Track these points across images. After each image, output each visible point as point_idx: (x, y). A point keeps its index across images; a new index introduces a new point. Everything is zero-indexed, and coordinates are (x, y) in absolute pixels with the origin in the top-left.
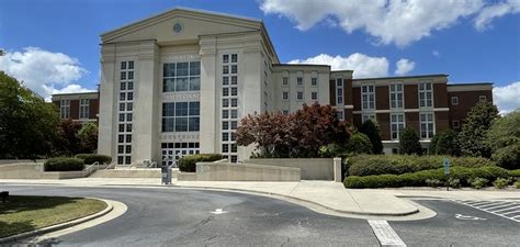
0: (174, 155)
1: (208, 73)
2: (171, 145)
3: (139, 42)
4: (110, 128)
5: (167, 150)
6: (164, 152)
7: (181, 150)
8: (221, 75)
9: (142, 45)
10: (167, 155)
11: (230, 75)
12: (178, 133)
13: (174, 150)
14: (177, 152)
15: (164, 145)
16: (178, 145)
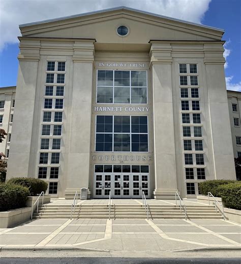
0: (112, 181)
1: (163, 83)
2: (108, 169)
3: (73, 40)
4: (29, 142)
5: (104, 174)
6: (99, 178)
7: (122, 174)
8: (179, 87)
9: (78, 45)
10: (103, 182)
11: (189, 86)
12: (117, 153)
13: (113, 175)
14: (117, 177)
15: (99, 169)
16: (117, 169)
